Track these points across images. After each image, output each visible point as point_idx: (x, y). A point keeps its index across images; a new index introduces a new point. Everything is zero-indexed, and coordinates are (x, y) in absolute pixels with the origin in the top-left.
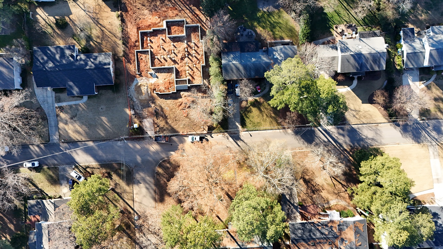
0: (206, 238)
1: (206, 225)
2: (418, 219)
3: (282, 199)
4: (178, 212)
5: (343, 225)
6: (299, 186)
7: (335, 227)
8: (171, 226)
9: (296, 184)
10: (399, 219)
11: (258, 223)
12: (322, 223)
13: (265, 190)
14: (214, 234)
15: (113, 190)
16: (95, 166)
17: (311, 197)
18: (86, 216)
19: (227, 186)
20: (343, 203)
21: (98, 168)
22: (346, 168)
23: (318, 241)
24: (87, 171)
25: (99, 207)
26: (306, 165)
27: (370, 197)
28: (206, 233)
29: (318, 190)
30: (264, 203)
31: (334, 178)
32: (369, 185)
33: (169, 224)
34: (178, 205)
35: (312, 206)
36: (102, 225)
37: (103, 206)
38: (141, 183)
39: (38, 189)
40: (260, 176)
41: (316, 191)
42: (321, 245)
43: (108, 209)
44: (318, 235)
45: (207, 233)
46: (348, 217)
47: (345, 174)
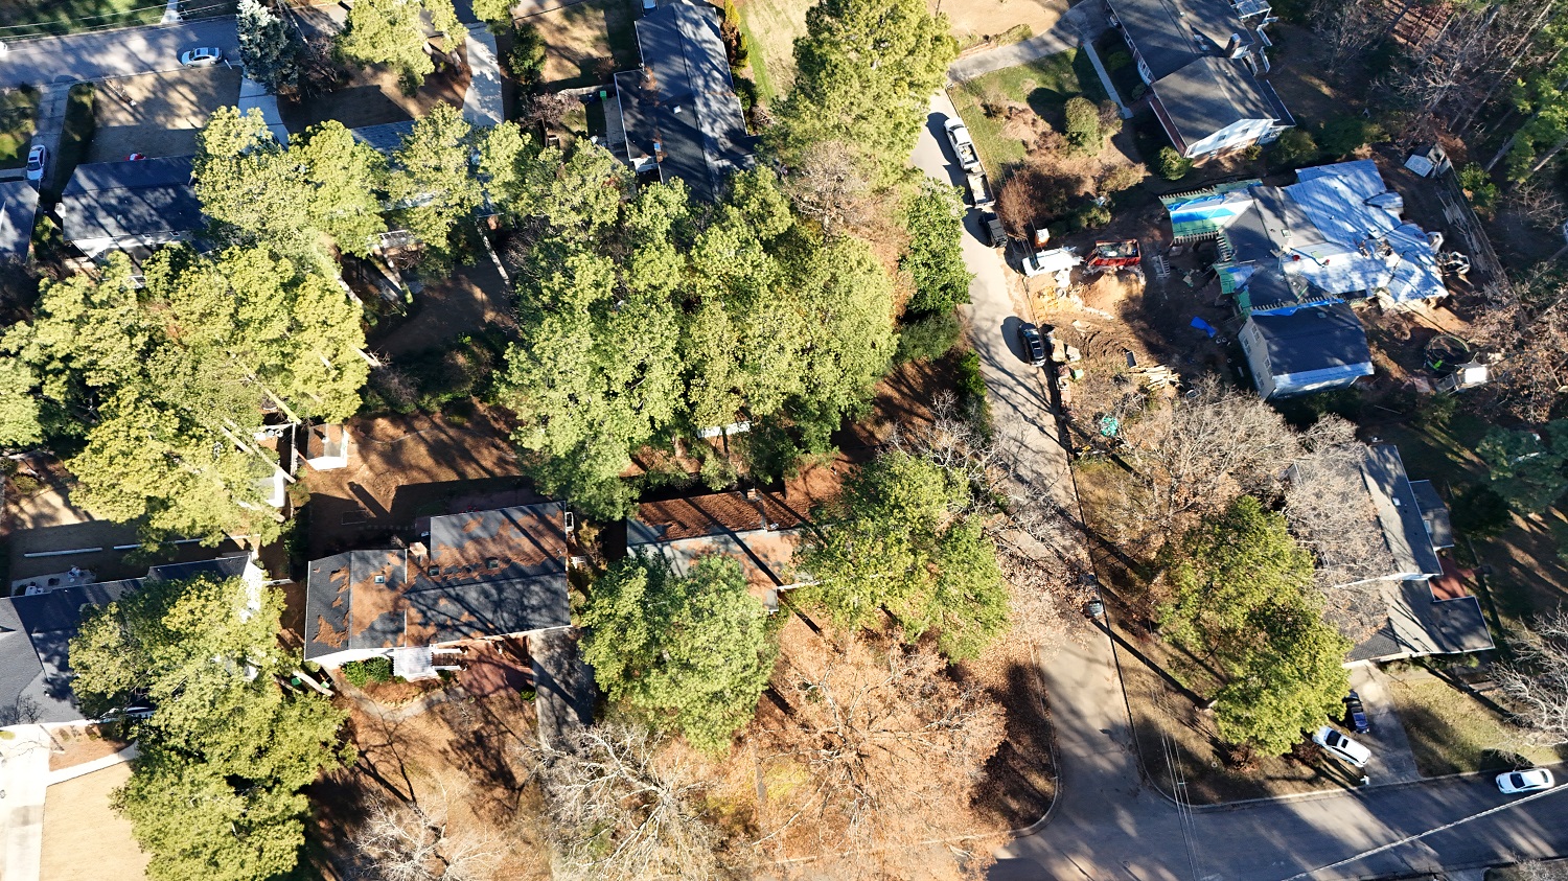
0: (849, 557)
1: (853, 599)
2: (123, 673)
3: (592, 704)
4: (956, 635)
5: (384, 632)
6: (530, 759)
7: (412, 623)
8: (971, 589)
9: (541, 764)
10: (189, 670)
11: (675, 619)
12: (458, 634)
13: (653, 732)
14: (824, 572)
15: (1201, 703)
16: (1287, 786)
17: (488, 723)
18: (1273, 604)
19: (789, 740)
20: (379, 708)
21: (1270, 778)
22: (355, 839)
23: (475, 574)
24: (1312, 767)
25: (1236, 638)
26: (502, 839)
27: (280, 737)
28: (853, 573)
29: (462, 748)
30: (656, 689)
31: (401, 799)
32: (277, 781)
33: (981, 596)
34: (957, 660)
35: (489, 688)
36: (1212, 579)
37: (1222, 642)
38: (1103, 731)
39: (1470, 691)
40: (671, 785)
41: (469, 742)
42: (464, 564)
43: (1204, 634)
44: (472, 595)
45: (847, 574)
46: (365, 663)
47: (360, 817)
